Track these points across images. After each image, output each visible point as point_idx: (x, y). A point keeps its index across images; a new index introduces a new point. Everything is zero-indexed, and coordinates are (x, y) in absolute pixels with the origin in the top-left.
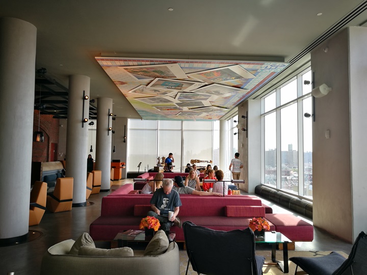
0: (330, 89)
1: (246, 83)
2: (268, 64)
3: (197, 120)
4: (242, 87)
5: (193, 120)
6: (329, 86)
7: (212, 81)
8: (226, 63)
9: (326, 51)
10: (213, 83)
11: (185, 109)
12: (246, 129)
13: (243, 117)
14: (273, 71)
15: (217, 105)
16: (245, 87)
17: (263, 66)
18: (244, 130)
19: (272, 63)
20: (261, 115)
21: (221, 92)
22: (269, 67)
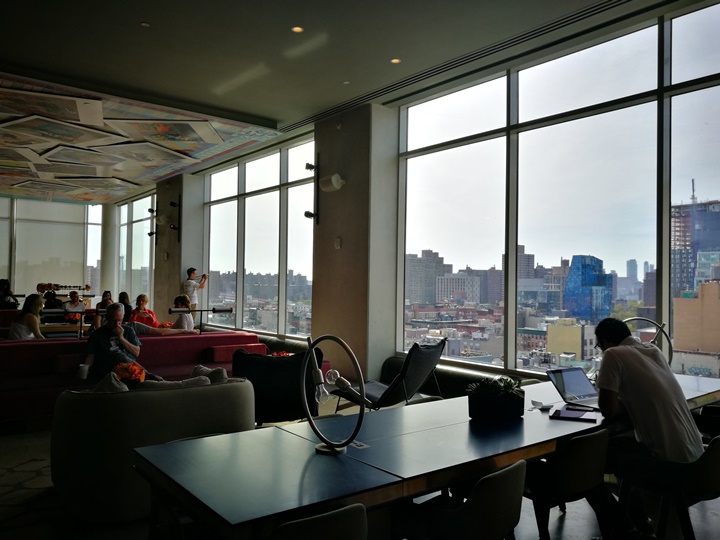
0: (343, 182)
1: (201, 149)
2: (253, 129)
3: (54, 200)
4: (190, 153)
5: (45, 200)
6: (343, 178)
7: (146, 138)
8: (190, 116)
9: (338, 128)
10: (145, 141)
11: (48, 176)
12: (177, 226)
13: (172, 204)
14: (256, 139)
15: (122, 177)
16: (196, 155)
17: (244, 130)
18: (174, 228)
19: (260, 129)
20: (205, 204)
21: (149, 157)
22: (253, 132)
